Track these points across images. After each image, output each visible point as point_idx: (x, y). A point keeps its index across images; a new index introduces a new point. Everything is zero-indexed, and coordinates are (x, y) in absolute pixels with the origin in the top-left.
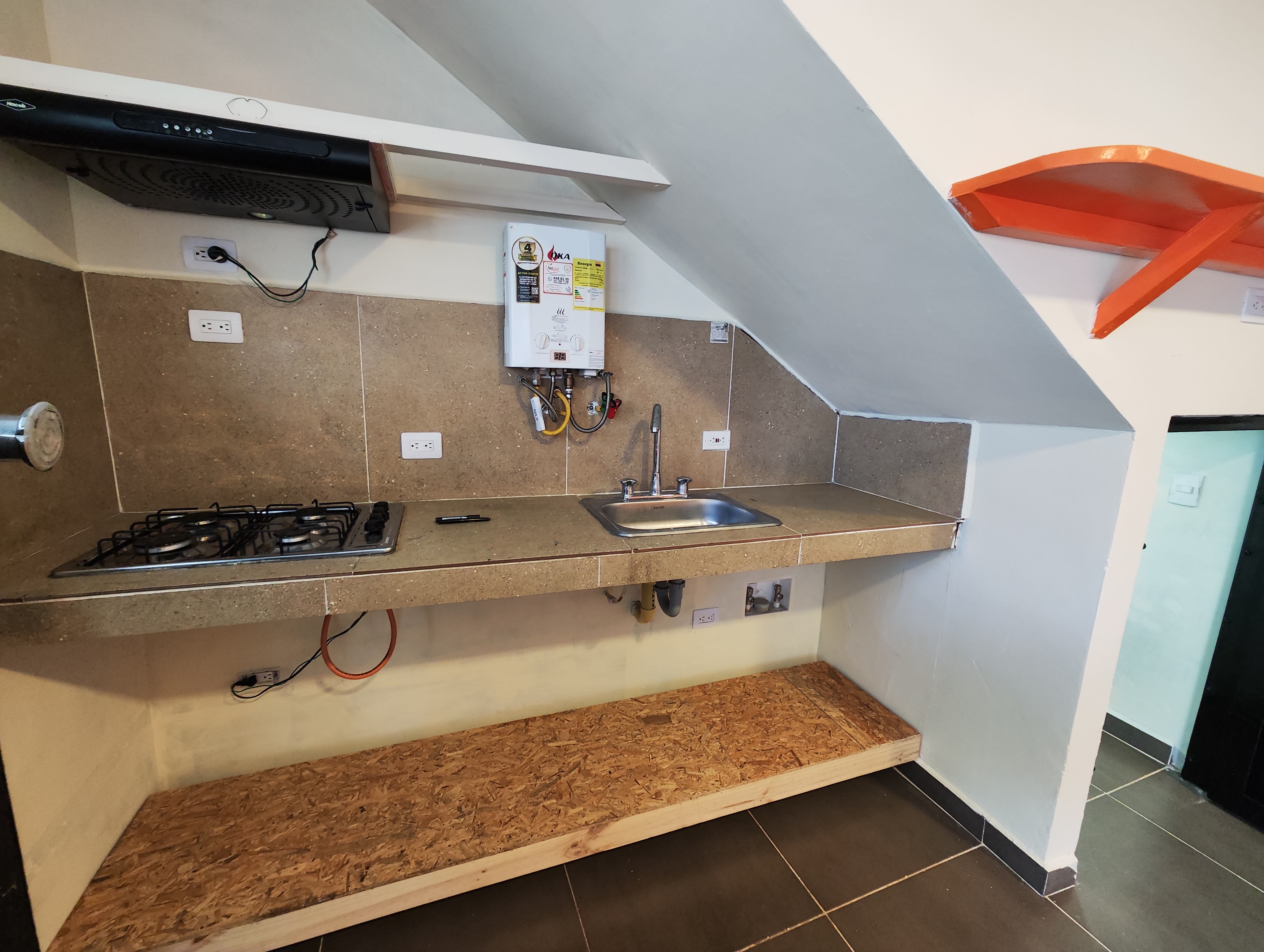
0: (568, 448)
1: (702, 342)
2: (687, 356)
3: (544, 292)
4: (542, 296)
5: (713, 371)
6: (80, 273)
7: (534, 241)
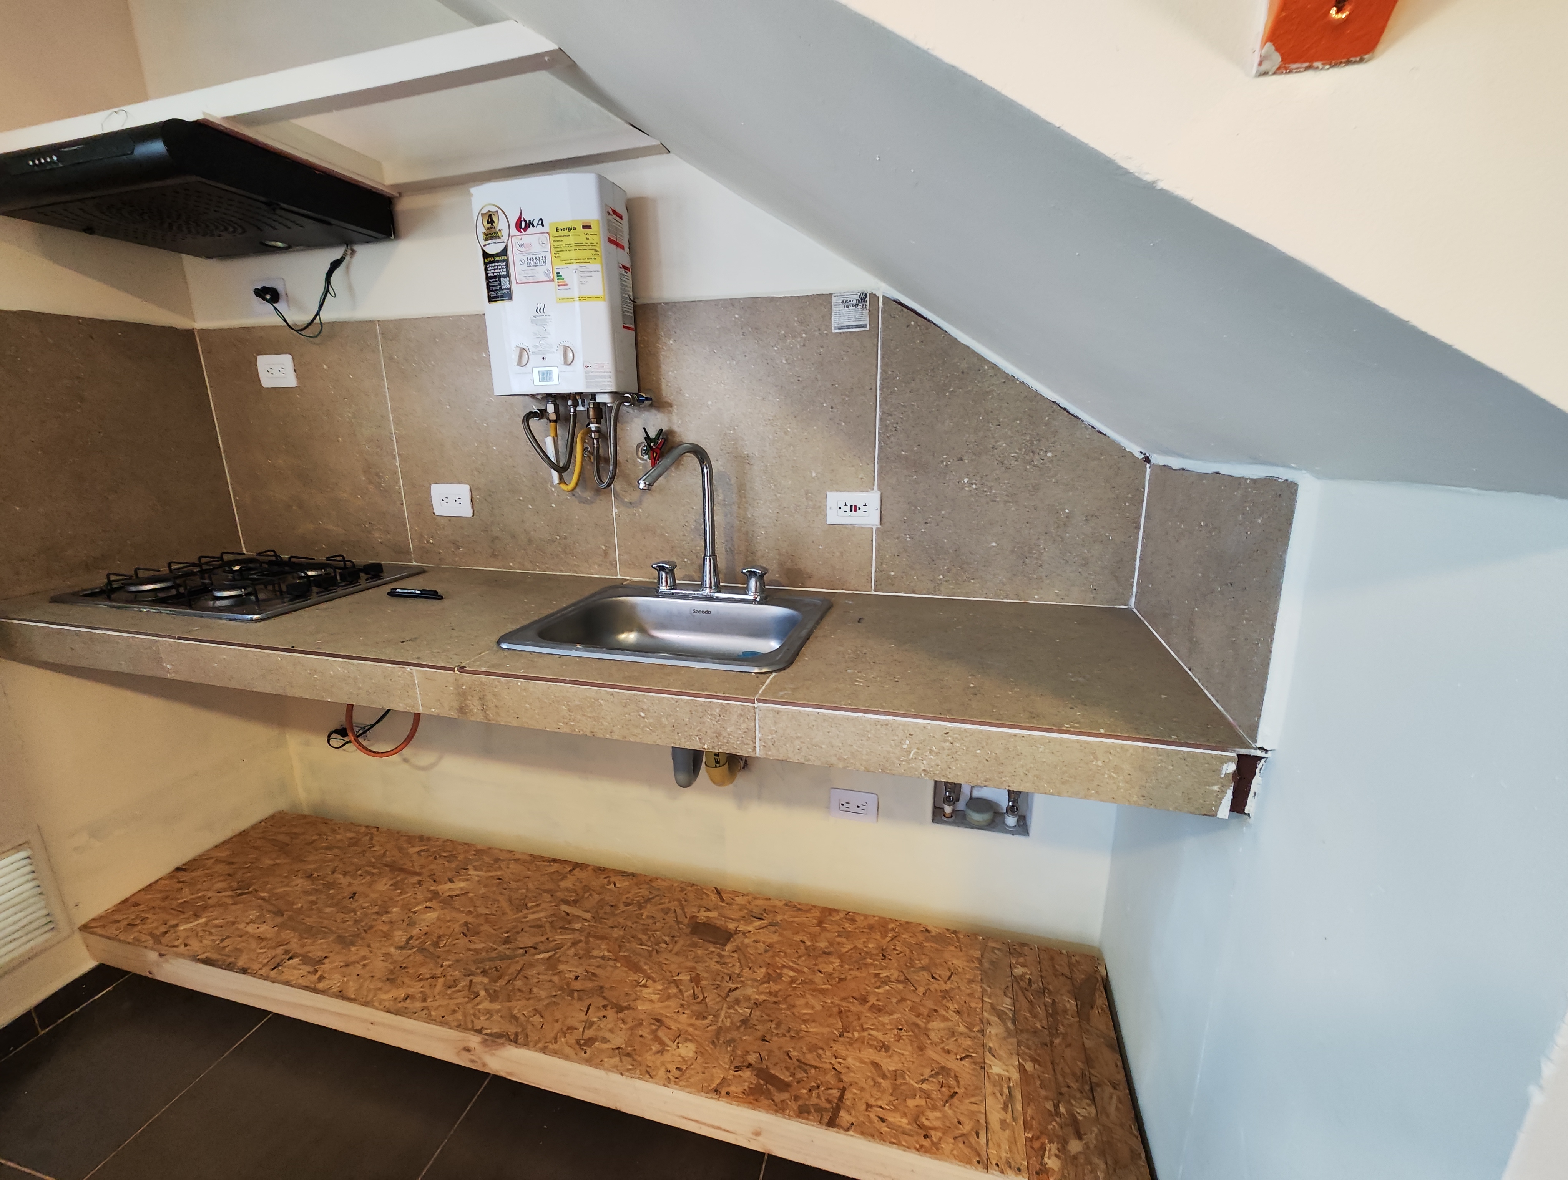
0: (615, 511)
1: (817, 333)
2: (789, 361)
3: (517, 283)
4: (516, 290)
5: (839, 384)
6: (189, 334)
7: (496, 209)
